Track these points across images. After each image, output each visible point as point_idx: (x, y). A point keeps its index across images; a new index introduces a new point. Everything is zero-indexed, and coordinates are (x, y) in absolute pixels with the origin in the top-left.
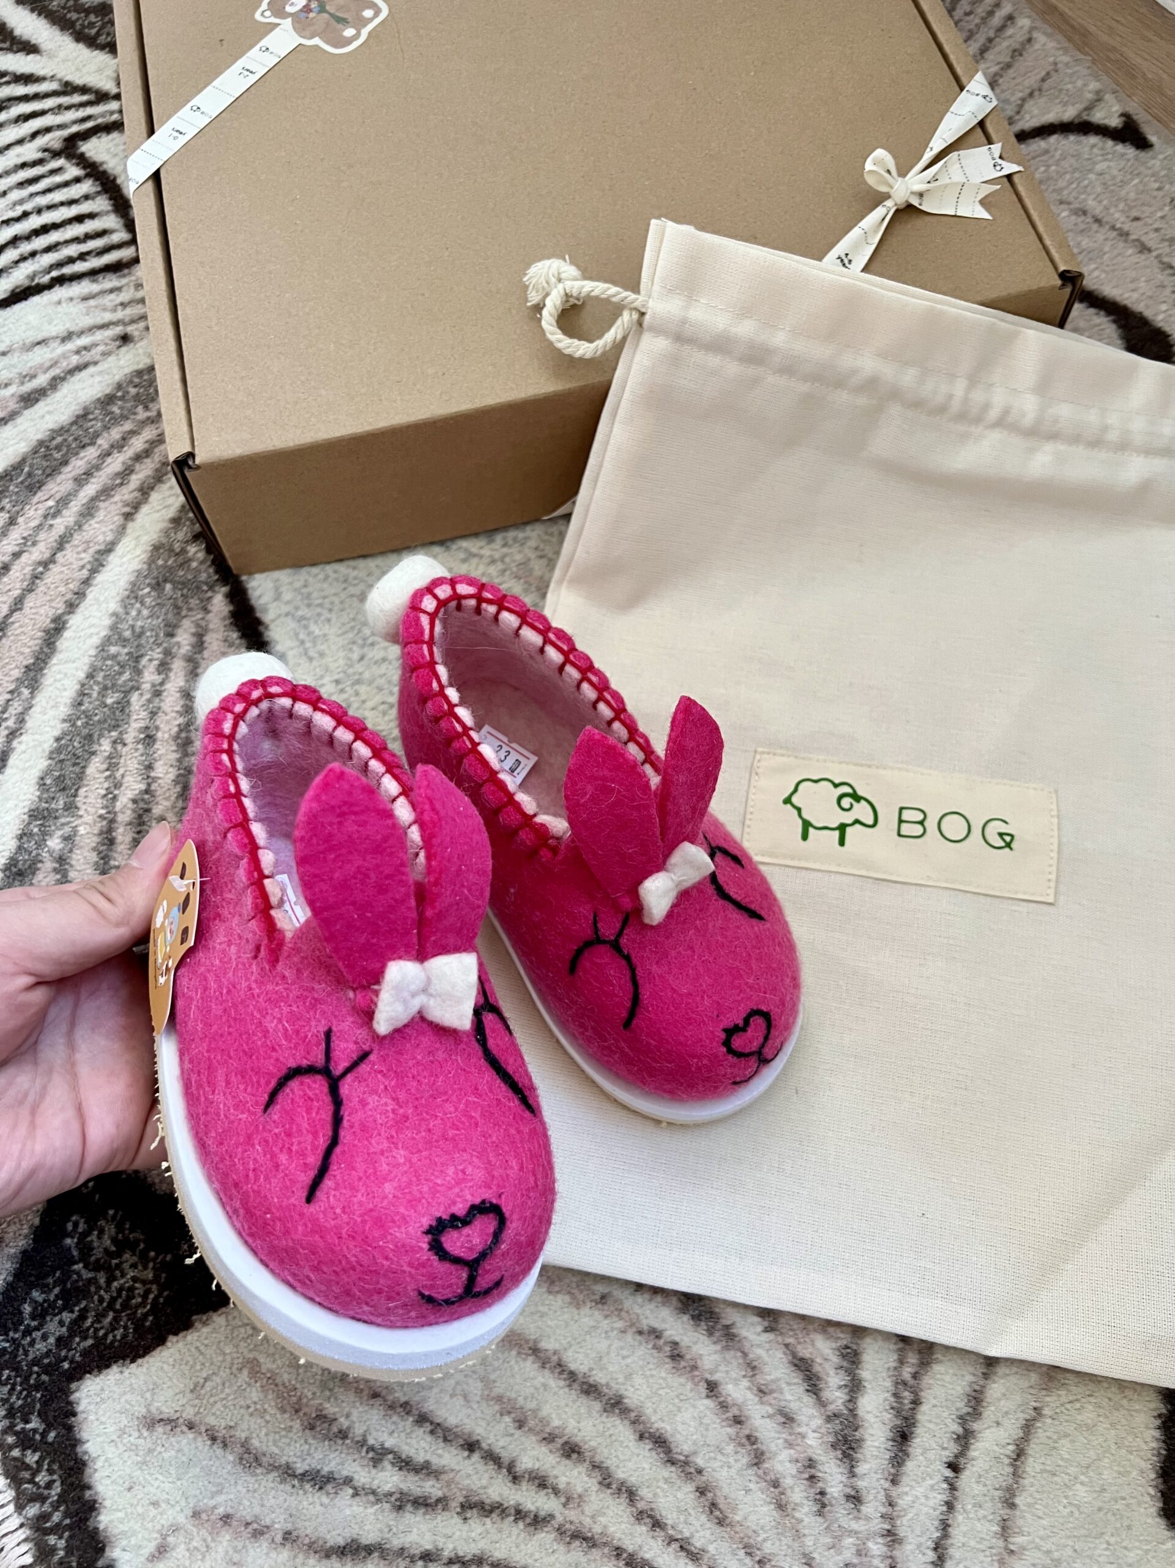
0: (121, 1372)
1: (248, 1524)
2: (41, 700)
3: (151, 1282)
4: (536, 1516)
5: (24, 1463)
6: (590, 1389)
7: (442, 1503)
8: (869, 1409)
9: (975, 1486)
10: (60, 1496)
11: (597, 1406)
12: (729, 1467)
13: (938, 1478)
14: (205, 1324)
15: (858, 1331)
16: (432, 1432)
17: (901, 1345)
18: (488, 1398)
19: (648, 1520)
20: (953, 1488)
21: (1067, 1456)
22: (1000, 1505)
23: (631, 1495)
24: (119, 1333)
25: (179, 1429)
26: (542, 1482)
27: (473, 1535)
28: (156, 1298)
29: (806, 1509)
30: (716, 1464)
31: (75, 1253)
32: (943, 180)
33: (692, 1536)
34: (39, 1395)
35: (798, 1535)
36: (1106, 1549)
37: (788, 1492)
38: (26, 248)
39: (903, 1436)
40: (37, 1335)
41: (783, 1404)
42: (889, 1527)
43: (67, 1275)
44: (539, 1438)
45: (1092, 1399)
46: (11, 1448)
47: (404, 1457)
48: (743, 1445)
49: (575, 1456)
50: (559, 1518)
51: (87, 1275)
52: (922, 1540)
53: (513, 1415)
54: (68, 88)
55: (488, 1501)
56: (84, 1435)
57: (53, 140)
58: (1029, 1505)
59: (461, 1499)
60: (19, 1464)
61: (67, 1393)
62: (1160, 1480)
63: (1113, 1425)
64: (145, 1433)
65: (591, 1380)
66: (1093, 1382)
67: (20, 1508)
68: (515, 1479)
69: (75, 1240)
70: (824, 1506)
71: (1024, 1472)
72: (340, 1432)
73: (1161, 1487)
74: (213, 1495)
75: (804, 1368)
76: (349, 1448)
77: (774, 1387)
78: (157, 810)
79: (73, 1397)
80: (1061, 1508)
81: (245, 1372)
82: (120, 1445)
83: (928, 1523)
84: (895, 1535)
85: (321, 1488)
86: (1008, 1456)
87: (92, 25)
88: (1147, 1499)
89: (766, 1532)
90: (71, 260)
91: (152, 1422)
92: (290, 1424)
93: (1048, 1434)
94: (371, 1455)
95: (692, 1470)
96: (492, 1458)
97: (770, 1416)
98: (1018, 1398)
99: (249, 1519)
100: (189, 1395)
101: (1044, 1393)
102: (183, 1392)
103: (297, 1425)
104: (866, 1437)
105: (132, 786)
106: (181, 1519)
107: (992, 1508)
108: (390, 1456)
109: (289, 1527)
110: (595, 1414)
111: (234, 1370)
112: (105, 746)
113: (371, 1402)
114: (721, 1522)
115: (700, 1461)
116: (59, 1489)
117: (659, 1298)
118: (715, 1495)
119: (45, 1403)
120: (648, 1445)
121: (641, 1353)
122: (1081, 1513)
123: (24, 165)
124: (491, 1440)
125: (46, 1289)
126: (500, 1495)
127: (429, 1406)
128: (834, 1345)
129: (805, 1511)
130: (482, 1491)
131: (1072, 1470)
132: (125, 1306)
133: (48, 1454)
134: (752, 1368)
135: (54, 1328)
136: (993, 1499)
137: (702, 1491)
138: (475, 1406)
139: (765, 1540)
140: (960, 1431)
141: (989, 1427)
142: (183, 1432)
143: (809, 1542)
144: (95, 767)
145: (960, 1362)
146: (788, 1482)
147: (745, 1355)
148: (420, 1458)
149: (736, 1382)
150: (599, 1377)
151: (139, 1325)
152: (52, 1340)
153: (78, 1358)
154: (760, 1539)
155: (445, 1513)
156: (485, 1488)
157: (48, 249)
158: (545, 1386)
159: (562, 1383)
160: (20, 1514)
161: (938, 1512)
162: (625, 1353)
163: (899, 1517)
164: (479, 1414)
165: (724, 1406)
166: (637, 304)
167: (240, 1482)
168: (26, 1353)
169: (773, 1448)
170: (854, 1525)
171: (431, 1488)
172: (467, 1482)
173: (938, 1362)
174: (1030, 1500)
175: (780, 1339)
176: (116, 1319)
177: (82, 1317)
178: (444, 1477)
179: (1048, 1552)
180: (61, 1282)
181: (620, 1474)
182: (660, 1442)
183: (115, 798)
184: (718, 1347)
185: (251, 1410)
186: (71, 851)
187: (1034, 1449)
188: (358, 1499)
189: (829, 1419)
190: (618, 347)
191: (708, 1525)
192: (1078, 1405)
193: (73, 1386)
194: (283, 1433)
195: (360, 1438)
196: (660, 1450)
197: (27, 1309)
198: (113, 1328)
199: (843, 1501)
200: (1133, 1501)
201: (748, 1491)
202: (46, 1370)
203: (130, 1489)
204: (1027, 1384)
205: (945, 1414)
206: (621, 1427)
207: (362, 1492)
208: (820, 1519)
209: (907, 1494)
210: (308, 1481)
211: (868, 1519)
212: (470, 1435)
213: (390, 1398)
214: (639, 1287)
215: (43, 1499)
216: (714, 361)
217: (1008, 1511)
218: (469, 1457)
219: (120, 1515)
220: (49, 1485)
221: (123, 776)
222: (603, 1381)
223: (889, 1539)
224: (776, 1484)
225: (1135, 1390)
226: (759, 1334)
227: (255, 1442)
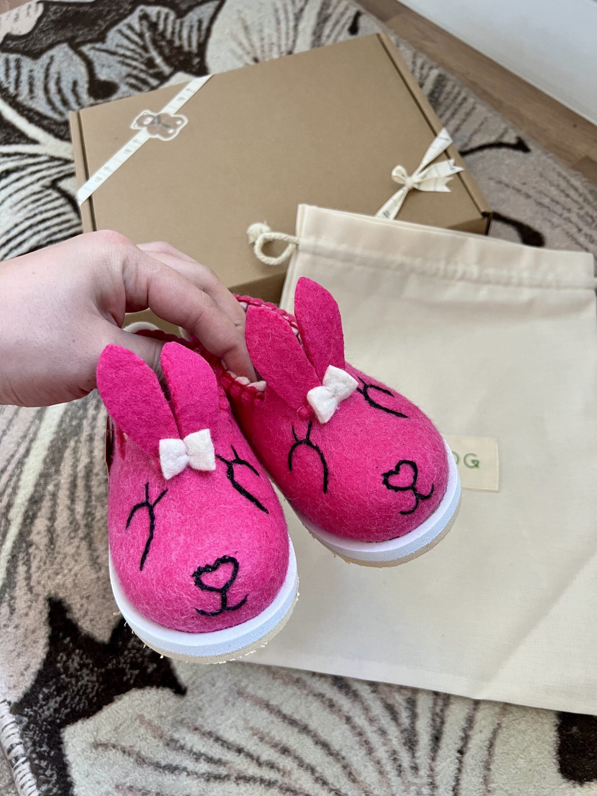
0: (83, 723)
1: (140, 790)
2: (44, 425)
3: (96, 682)
4: (270, 782)
5: (40, 766)
6: (293, 722)
7: (227, 777)
8: (420, 726)
9: (471, 760)
10: (56, 780)
11: (296, 730)
12: (357, 755)
13: (453, 757)
14: (120, 700)
15: (415, 691)
16: (222, 745)
17: (434, 697)
18: (246, 729)
19: (320, 781)
20: (461, 762)
21: (513, 745)
22: (483, 769)
23: (312, 770)
24: (82, 706)
25: (108, 748)
26: (272, 766)
27: (242, 791)
28: (97, 690)
29: (392, 774)
30: (350, 755)
31: (62, 670)
32: (429, 177)
33: (341, 788)
34: (46, 735)
35: (389, 786)
36: (534, 789)
37: (384, 766)
38: (36, 229)
39: (436, 739)
40: (45, 708)
41: (381, 725)
42: (431, 781)
43: (58, 680)
44: (270, 745)
45: (524, 719)
46: (34, 759)
47: (210, 756)
48: (362, 745)
49: (286, 753)
50: (280, 782)
51: (67, 680)
52: (447, 787)
53: (258, 735)
54: (53, 159)
55: (247, 775)
56: (67, 753)
57: (47, 182)
58: (497, 769)
59: (236, 775)
60: (38, 767)
61: (59, 733)
62: (558, 755)
63: (535, 730)
64: (94, 750)
65: (293, 718)
66: (524, 710)
67: (38, 787)
68: (260, 764)
69: (62, 664)
70: (400, 772)
71: (494, 754)
72: (181, 746)
73: (559, 759)
74: (125, 777)
75: (391, 709)
76: (185, 753)
77: (376, 718)
78: (95, 471)
79: (62, 736)
80: (511, 770)
81: (138, 721)
82: (83, 757)
83: (450, 779)
84: (434, 784)
85: (172, 772)
86: (486, 747)
87: (62, 130)
88: (553, 764)
89: (374, 785)
90: (55, 233)
91: (97, 745)
92: (158, 743)
93: (504, 735)
94: (195, 756)
95: (340, 757)
96: (249, 755)
97: (375, 732)
98: (490, 719)
99: (140, 788)
100: (113, 732)
101: (502, 716)
102: (110, 731)
103: (161, 744)
104: (419, 739)
105: (84, 461)
106: (110, 789)
107: (479, 771)
108: (203, 757)
109: (159, 791)
110: (296, 734)
111: (133, 720)
112: (72, 444)
113: (194, 732)
114: (354, 781)
115: (343, 754)
116: (56, 778)
117: (323, 679)
118: (351, 769)
119: (49, 738)
120: (319, 747)
121: (315, 706)
122: (521, 772)
123: (34, 194)
124: (248, 747)
125: (48, 687)
126: (253, 772)
127: (221, 733)
128: (403, 697)
129: (392, 775)
130: (244, 771)
131: (516, 752)
132: (84, 693)
133: (51, 762)
134: (366, 709)
135: (53, 704)
136: (479, 766)
137: (345, 767)
138: (241, 732)
139: (374, 789)
140: (463, 735)
141: (476, 733)
142: (110, 749)
143: (394, 789)
144: (68, 454)
145: (462, 704)
146: (384, 761)
147: (363, 704)
148: (217, 757)
149: (359, 717)
150: (296, 717)
151: (90, 701)
152: (52, 710)
153: (63, 717)
154: (372, 788)
155: (229, 782)
156: (246, 769)
157: (46, 229)
158: (272, 722)
159: (280, 720)
160: (39, 789)
161: (454, 773)
162: (308, 705)
163: (436, 776)
164: (243, 736)
165: (354, 727)
166: (295, 241)
167: (136, 771)
168: (40, 716)
169: (377, 746)
170: (415, 781)
171: (223, 771)
172: (238, 767)
173: (452, 703)
174: (497, 766)
175: (379, 696)
176: (80, 700)
177: (65, 698)
178: (228, 765)
179: (506, 791)
180: (56, 683)
181: (307, 761)
182: (325, 745)
183: (77, 466)
184: (350, 701)
185: (141, 738)
186: (58, 490)
187: (498, 742)
188: (190, 777)
189: (402, 732)
190: (288, 259)
191: (348, 782)
192: (518, 721)
193: (62, 730)
194: (155, 748)
195: (189, 749)
196: (325, 749)
197: (41, 696)
198: (79, 703)
199: (409, 769)
200: (545, 766)
201: (366, 766)
202: (50, 723)
203: (87, 776)
204: (493, 713)
205: (456, 728)
206: (307, 739)
207: (190, 773)
208: (399, 778)
209: (439, 765)
210: (167, 769)
211: (421, 777)
212: (239, 745)
213: (203, 730)
214: (314, 674)
215: (48, 782)
216: (330, 262)
217: (486, 772)
218: (239, 756)
219: (84, 788)
220: (51, 776)
221: (80, 456)
222: (298, 718)
223: (431, 786)
224: (378, 762)
225: (544, 714)
226: (369, 694)
227: (143, 753)
